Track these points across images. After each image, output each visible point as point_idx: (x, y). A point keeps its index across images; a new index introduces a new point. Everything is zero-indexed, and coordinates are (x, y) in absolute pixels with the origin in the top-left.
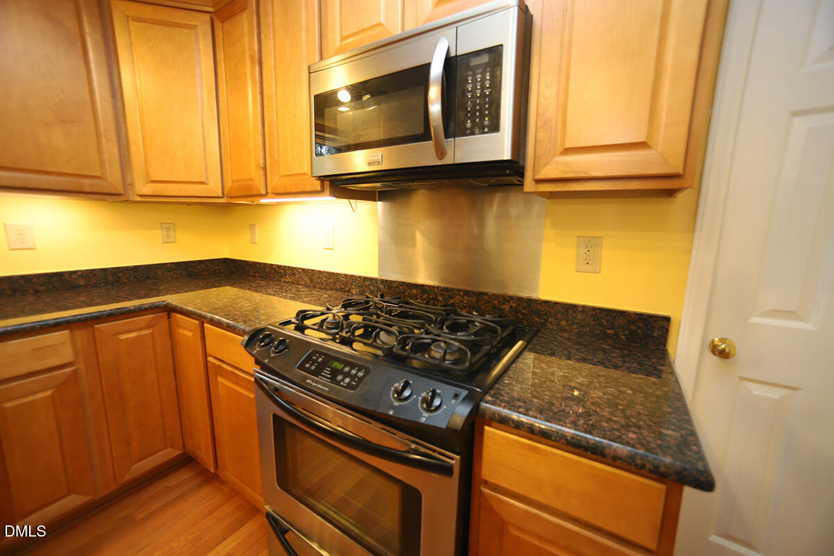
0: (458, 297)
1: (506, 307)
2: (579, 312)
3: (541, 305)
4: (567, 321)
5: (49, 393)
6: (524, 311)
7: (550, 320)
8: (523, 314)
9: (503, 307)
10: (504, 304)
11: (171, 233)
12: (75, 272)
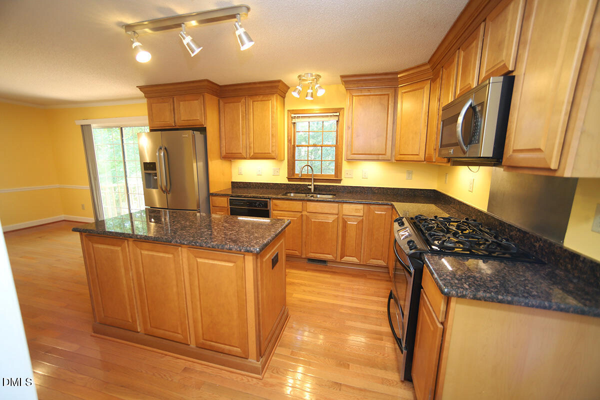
0: (515, 232)
1: (537, 245)
2: (580, 261)
3: (557, 249)
4: (572, 265)
5: (356, 223)
6: (546, 250)
7: (561, 261)
8: (546, 252)
9: (536, 244)
10: (536, 242)
11: (411, 175)
12: (375, 187)
